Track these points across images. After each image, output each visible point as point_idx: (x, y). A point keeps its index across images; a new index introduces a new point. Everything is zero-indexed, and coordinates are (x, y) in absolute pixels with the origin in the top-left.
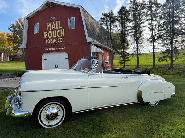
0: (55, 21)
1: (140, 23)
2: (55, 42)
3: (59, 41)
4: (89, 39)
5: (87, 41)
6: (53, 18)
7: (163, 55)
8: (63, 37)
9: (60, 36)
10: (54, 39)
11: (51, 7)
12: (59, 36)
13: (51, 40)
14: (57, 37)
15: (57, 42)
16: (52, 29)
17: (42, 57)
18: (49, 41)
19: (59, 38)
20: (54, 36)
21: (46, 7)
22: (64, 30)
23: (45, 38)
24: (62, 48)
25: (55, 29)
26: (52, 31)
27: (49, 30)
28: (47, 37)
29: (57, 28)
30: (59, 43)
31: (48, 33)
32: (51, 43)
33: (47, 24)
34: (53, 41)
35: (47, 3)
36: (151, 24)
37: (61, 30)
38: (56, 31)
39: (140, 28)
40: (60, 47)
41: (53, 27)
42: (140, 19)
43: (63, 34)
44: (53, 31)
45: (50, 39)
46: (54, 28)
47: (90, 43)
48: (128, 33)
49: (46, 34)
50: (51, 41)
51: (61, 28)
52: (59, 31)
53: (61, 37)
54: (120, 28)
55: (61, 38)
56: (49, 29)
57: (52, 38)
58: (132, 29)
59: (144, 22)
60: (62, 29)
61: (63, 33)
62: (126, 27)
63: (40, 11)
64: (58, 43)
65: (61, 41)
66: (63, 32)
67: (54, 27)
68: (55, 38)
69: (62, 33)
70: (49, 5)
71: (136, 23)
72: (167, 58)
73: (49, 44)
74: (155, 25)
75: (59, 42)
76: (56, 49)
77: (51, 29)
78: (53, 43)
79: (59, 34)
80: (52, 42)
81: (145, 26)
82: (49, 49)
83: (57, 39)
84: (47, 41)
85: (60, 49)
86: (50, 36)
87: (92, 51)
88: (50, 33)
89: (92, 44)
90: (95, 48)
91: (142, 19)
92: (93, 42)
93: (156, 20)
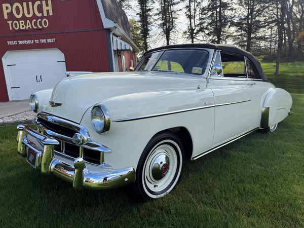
1: (171, 5)
2: (30, 26)
3: (41, 24)
4: (107, 23)
5: (105, 27)
8: (48, 17)
9: (43, 14)
10: (28, 21)
12: (39, 15)
13: (20, 22)
14: (35, 16)
15: (36, 28)
17: (3, 59)
18: (16, 24)
19: (39, 18)
20: (29, 13)
22: (50, 2)
23: (6, 17)
24: (49, 41)
26: (21, 2)
28: (11, 15)
30: (41, 29)
31: (12, 6)
32: (21, 28)
34: (26, 24)
36: (188, 7)
37: (44, 2)
38: (30, 3)
39: (171, 12)
40: (43, 39)
43: (48, 11)
44: (25, 4)
45: (18, 20)
47: (109, 30)
49: (6, 9)
50: (22, 25)
52: (38, 2)
53: (45, 17)
54: (139, 11)
55: (45, 19)
58: (160, 12)
59: (178, 3)
61: (48, 8)
62: (150, 10)
64: (38, 29)
65: (46, 25)
66: (47, 5)
68: (31, 19)
69: (45, 8)
71: (164, 4)
73: (16, 31)
74: (195, 10)
75: (41, 27)
76: (34, 41)
78: (25, 30)
79: (40, 9)
81: (181, 10)
82: (17, 42)
83: (35, 20)
84: (12, 24)
85: (44, 43)
86: (18, 13)
87: (114, 48)
88: (17, 8)
89: (112, 32)
90: (119, 41)
92: (116, 28)
93: (195, 1)
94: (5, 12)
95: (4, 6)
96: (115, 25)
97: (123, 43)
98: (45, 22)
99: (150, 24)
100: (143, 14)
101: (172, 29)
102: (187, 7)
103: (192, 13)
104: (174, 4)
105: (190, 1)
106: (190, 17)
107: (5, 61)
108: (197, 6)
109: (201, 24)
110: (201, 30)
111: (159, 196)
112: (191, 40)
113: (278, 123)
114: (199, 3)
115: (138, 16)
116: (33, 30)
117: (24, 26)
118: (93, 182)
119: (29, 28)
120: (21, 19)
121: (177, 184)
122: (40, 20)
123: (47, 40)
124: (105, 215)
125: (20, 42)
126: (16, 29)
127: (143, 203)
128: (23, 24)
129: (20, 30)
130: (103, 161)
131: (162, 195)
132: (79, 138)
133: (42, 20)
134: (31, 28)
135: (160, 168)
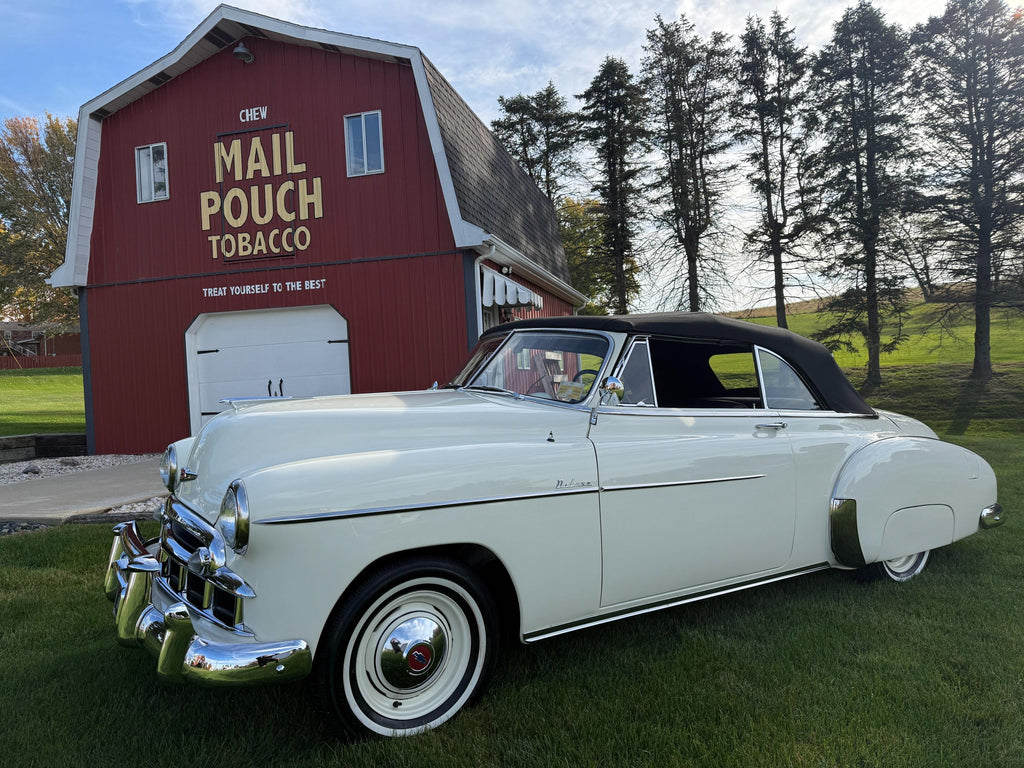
0: (263, 130)
1: (703, 153)
2: (263, 247)
3: (290, 242)
4: (466, 235)
5: (459, 244)
6: (251, 115)
7: (829, 319)
8: (311, 222)
9: (298, 215)
10: (260, 235)
11: (240, 49)
12: (288, 217)
13: (240, 236)
14: (276, 221)
15: (277, 251)
16: (250, 175)
17: (187, 335)
18: (228, 242)
19: (287, 225)
20: (262, 213)
21: (213, 49)
22: (317, 182)
23: (206, 226)
24: (310, 285)
25: (265, 173)
26: (245, 185)
27: (229, 181)
28: (218, 220)
29: (278, 171)
30: (291, 255)
31: (223, 197)
32: (242, 253)
33: (219, 149)
34: (252, 242)
35: (215, 29)
36: (760, 158)
37: (303, 184)
38: (268, 188)
39: (703, 176)
40: (294, 281)
41: (252, 166)
42: (701, 131)
43: (311, 206)
44: (255, 190)
45: (235, 232)
46: (257, 172)
47: (471, 253)
48: (642, 202)
49: (209, 204)
50: (242, 246)
51: (301, 168)
52: (288, 185)
53: (304, 223)
54: (599, 178)
55: (303, 228)
56: (229, 175)
57: (250, 227)
58: (664, 179)
59: (725, 146)
60: (308, 176)
61: (312, 199)
62: (632, 174)
63: (174, 74)
64: (284, 255)
65: (303, 242)
66: (310, 191)
67: (257, 166)
68: (266, 229)
69: (304, 199)
70: (229, 38)
72: (854, 334)
73: (227, 260)
74: (783, 163)
75: (290, 249)
76: (271, 287)
77: (238, 176)
78: (250, 258)
79: (292, 201)
80: (245, 248)
81: (733, 167)
82: (228, 291)
83: (276, 231)
84: (219, 242)
85: (295, 291)
86: (236, 214)
87: (485, 299)
88: (236, 201)
89: (481, 258)
90: (500, 280)
91: (714, 128)
92: (490, 245)
93: (784, 136)
94: (206, 212)
95: (205, 197)
96: (487, 237)
97: (512, 285)
98: (302, 234)
99: (635, 216)
100: (612, 188)
101: (704, 228)
102: (755, 157)
103: (775, 177)
104: (713, 151)
105: (767, 137)
106: (765, 188)
107: (193, 340)
108: (792, 151)
109: (804, 206)
110: (809, 224)
112: (772, 258)
114: (798, 141)
115: (597, 193)
116: (271, 256)
117: (249, 246)
118: (210, 666)
119: (260, 251)
120: (241, 229)
122: (289, 230)
123: (303, 285)
125: (236, 290)
126: (228, 255)
128: (246, 243)
129: (236, 259)
130: (241, 620)
131: (412, 731)
132: (203, 561)
133: (294, 231)
134: (265, 252)
135: (405, 655)
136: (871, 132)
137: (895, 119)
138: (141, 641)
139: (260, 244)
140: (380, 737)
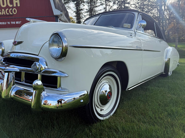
2: (4, 13)
3: (12, 12)
5: (54, 14)
8: (17, 7)
9: (13, 5)
10: (3, 10)
12: (11, 6)
14: (7, 6)
15: (8, 14)
20: (3, 4)
24: (17, 23)
30: (12, 15)
34: (1, 12)
39: (95, 11)
40: (13, 21)
42: (95, 3)
43: (17, 3)
47: (57, 17)
53: (15, 7)
54: (75, 10)
55: (15, 9)
58: (88, 11)
59: (99, 6)
62: (82, 10)
64: (10, 15)
65: (15, 12)
68: (5, 8)
69: (15, 2)
71: (91, 6)
75: (12, 14)
76: (7, 23)
78: (1, 16)
79: (11, 2)
81: (101, 10)
83: (8, 9)
85: (13, 24)
89: (59, 18)
91: (97, 2)
92: (62, 15)
93: (109, 5)
96: (61, 13)
99: (82, 18)
100: (78, 12)
102: (104, 8)
104: (96, 7)
105: (106, 5)
108: (110, 8)
111: (105, 118)
113: (173, 71)
114: (112, 6)
115: (75, 13)
116: (6, 15)
119: (3, 14)
121: (117, 108)
122: (11, 9)
123: (15, 23)
124: (60, 135)
127: (93, 123)
130: (60, 86)
131: (107, 117)
132: (38, 66)
133: (13, 9)
134: (5, 14)
135: (106, 95)
136: (124, 6)
137: (129, 3)
138: (12, 98)
139: (3, 12)
140: (100, 120)
